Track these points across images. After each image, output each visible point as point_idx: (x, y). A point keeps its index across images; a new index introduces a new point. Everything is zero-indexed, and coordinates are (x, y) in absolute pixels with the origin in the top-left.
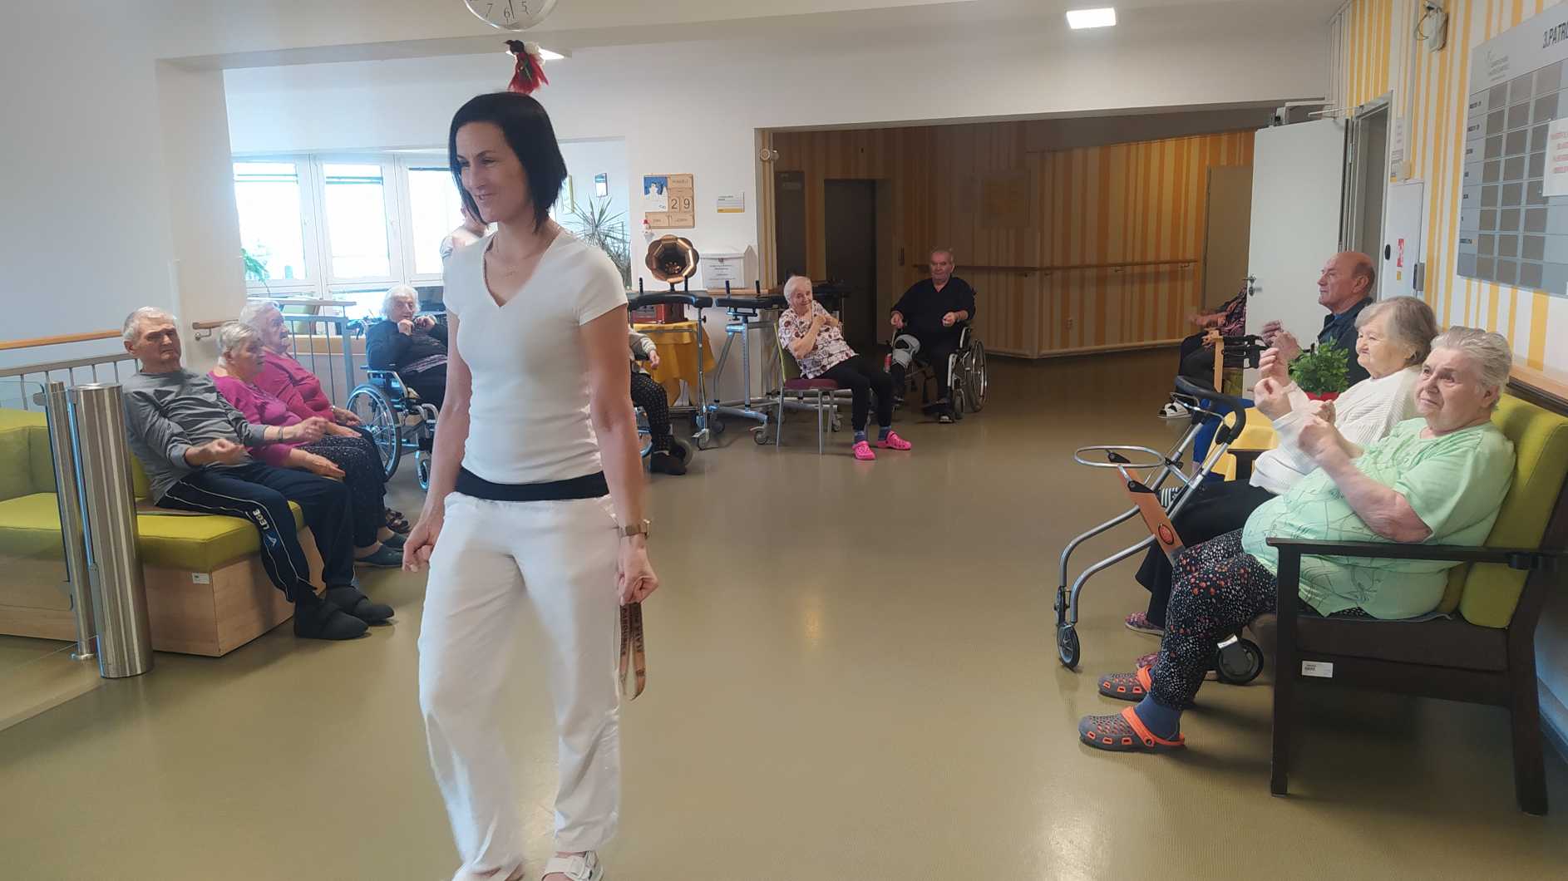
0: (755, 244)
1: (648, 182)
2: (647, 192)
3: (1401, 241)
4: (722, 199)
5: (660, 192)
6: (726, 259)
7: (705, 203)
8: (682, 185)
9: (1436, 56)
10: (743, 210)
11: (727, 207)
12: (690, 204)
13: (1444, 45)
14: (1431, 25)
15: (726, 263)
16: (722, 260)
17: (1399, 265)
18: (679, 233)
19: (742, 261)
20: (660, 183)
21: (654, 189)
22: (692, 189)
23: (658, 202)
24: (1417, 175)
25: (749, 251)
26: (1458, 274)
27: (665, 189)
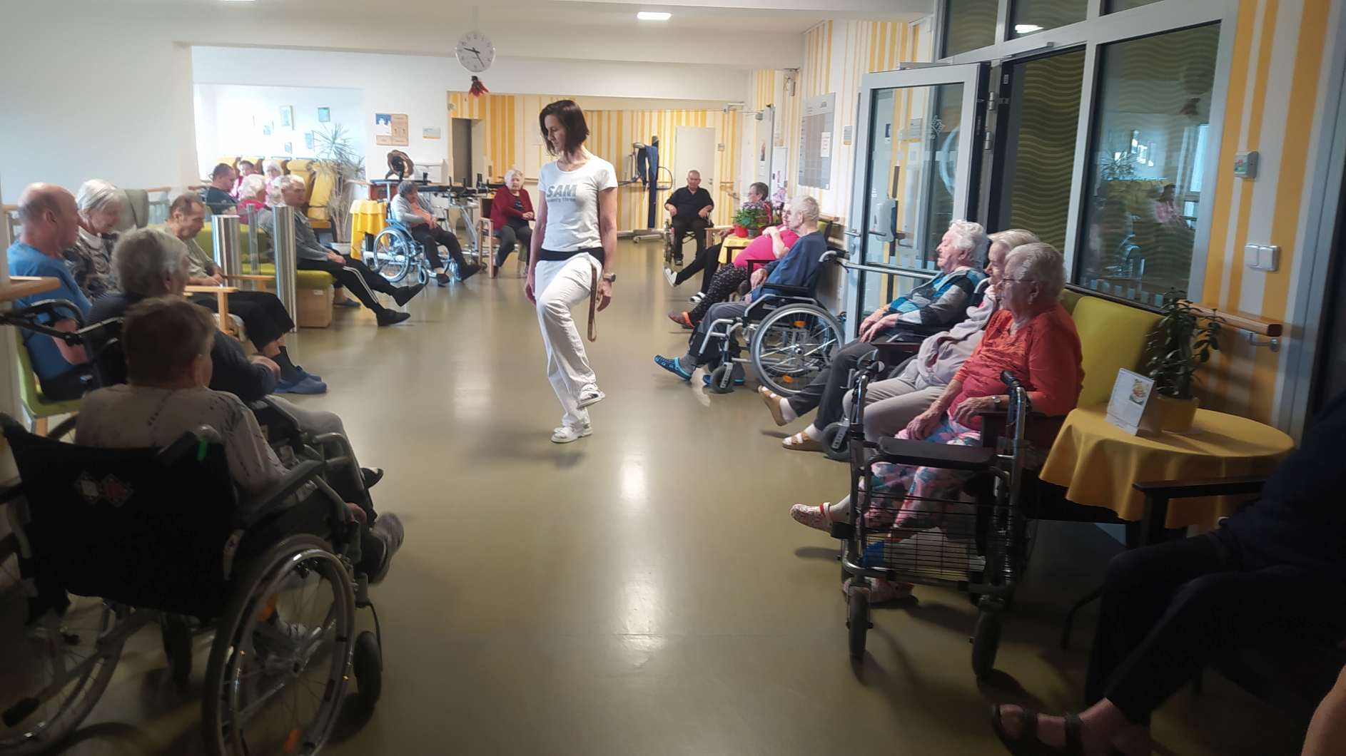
0: (446, 158)
1: (379, 117)
2: (377, 123)
3: (779, 172)
4: (426, 130)
5: (386, 124)
6: (431, 166)
7: (415, 132)
8: (401, 120)
9: (792, 98)
10: (439, 138)
11: (430, 134)
12: (405, 131)
13: (794, 95)
14: (789, 85)
15: (430, 168)
16: (427, 166)
17: (778, 182)
18: (401, 149)
19: (440, 168)
20: (387, 118)
21: (382, 121)
22: (407, 123)
23: (385, 129)
24: (784, 144)
25: (444, 161)
26: (800, 183)
27: (389, 122)
